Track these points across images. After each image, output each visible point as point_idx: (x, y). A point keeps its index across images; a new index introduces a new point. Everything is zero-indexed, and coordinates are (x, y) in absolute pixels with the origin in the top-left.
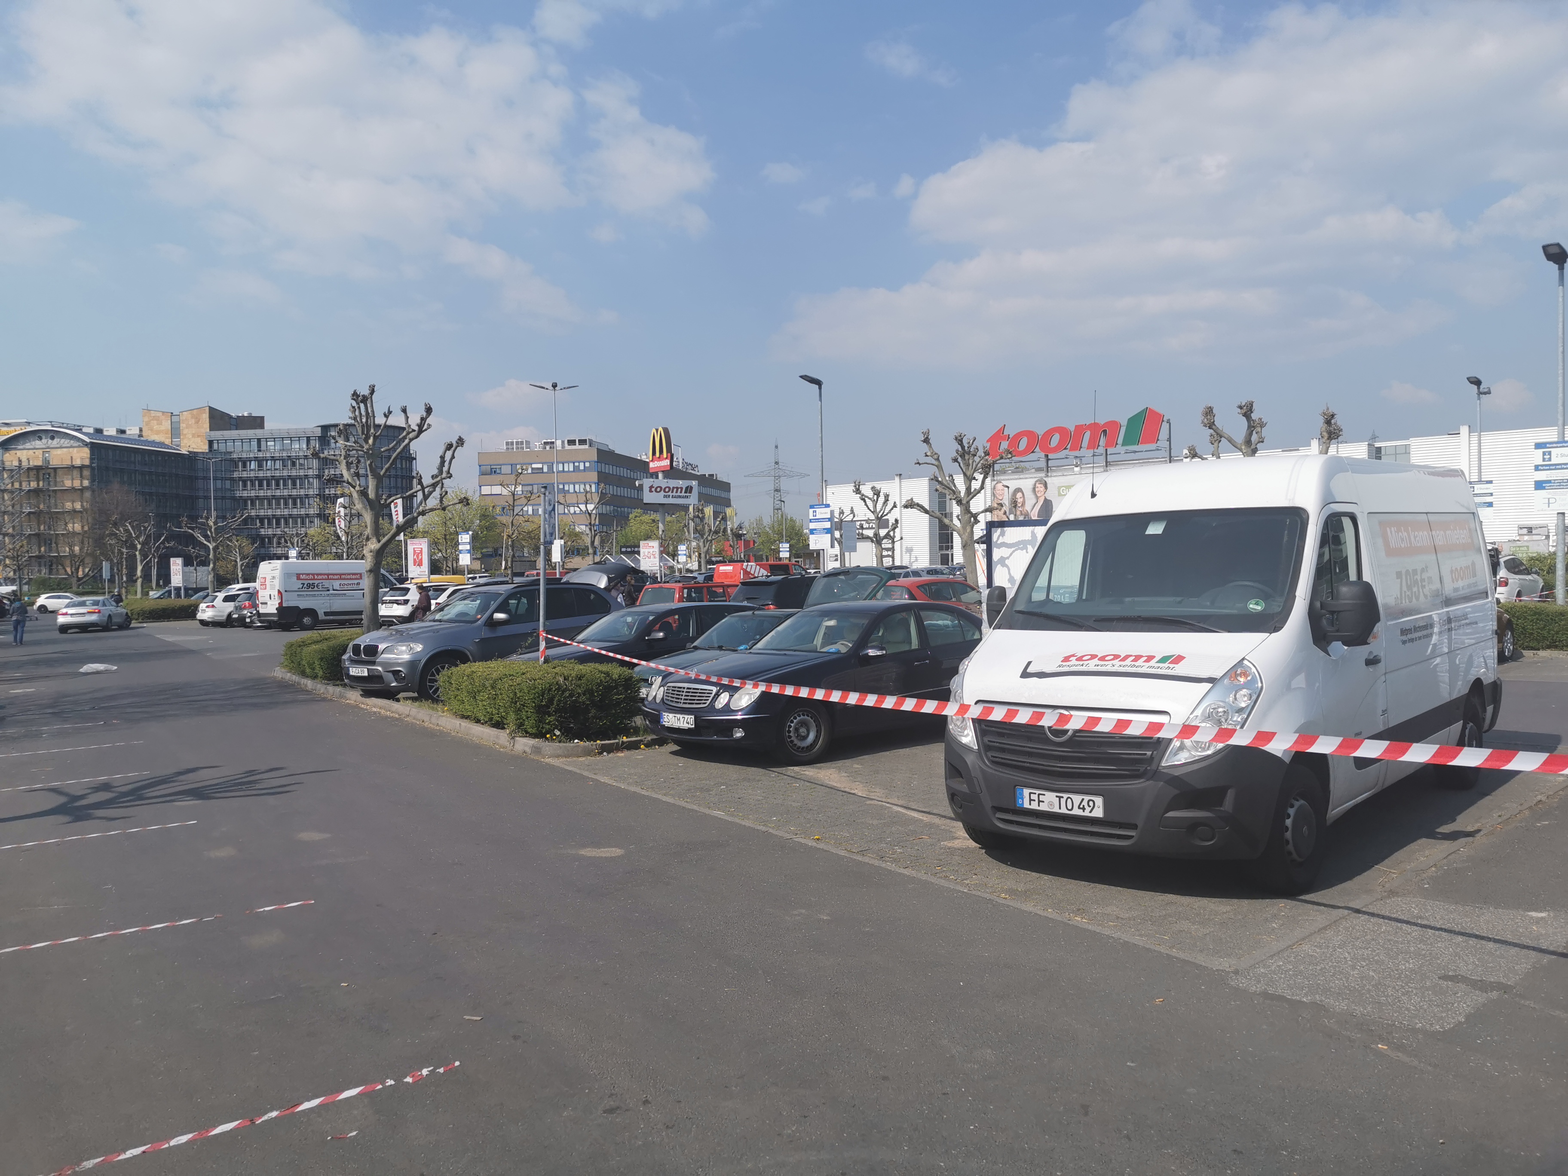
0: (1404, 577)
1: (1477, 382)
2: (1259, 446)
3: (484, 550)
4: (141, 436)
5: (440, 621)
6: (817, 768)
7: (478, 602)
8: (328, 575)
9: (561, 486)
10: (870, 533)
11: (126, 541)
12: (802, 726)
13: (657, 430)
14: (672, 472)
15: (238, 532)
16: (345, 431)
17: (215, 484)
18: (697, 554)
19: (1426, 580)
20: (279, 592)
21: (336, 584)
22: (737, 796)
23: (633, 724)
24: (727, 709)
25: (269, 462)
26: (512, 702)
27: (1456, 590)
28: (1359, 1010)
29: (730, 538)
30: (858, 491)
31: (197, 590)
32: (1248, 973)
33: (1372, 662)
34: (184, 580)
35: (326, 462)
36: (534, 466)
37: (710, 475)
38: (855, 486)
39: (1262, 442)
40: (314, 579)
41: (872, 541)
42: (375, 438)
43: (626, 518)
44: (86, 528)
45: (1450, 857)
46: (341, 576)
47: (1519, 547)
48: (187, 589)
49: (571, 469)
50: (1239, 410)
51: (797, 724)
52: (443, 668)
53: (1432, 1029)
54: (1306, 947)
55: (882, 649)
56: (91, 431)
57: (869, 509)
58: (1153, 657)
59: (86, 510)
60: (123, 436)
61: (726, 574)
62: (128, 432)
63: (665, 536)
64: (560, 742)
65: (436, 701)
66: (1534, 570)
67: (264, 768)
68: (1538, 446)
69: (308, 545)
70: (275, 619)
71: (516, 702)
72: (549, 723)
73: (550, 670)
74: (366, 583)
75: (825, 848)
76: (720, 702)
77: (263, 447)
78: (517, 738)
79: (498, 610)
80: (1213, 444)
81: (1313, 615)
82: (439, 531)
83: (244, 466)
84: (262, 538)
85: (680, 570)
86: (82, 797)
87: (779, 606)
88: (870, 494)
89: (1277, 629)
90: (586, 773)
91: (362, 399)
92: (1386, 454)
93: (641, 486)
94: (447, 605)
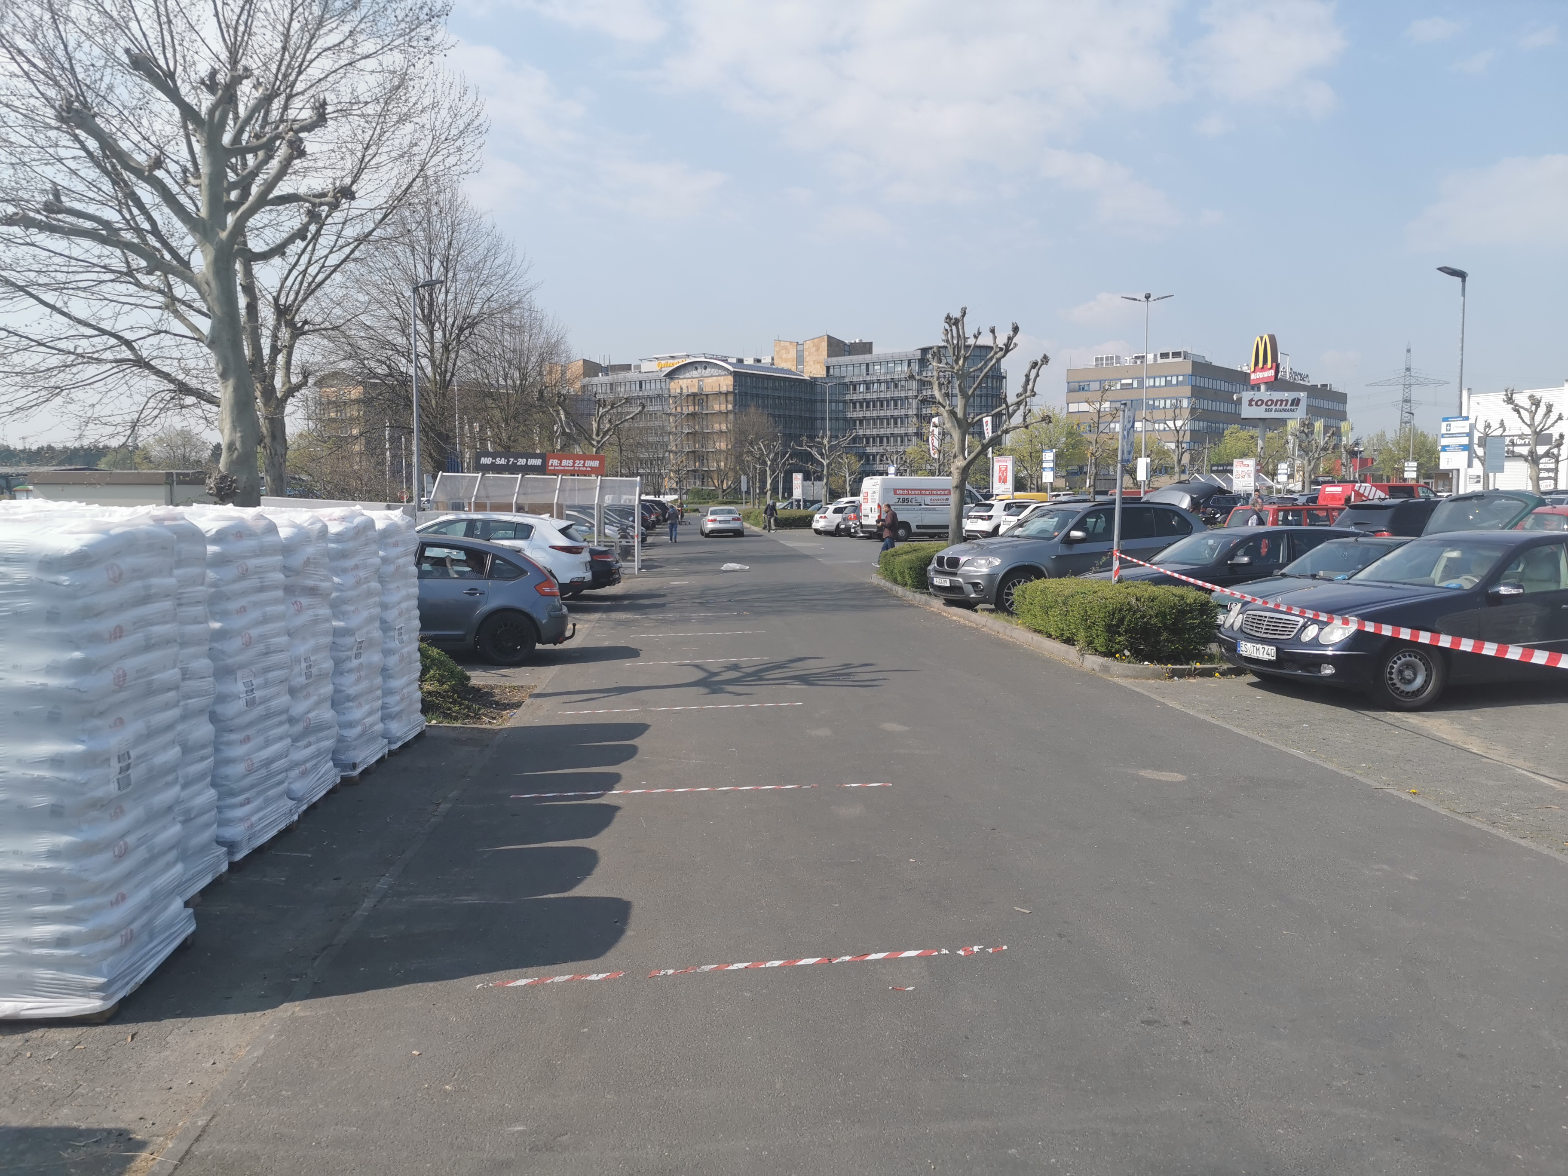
3: (1069, 468)
4: (772, 364)
5: (1018, 537)
6: (1423, 716)
7: (1056, 519)
8: (921, 490)
9: (1151, 402)
10: (1525, 451)
11: (759, 458)
12: (1407, 668)
13: (1262, 338)
14: (1276, 384)
15: (847, 450)
16: (939, 353)
17: (830, 407)
18: (1301, 473)
20: (879, 506)
21: (928, 499)
22: (1321, 737)
23: (1208, 650)
24: (1315, 643)
25: (875, 385)
26: (1082, 620)
29: (1344, 456)
30: (1510, 400)
31: (813, 502)
34: (803, 494)
35: (924, 384)
36: (1124, 381)
37: (1323, 386)
38: (1507, 395)
40: (909, 494)
41: (1526, 460)
42: (965, 359)
43: (1220, 435)
44: (730, 447)
46: (931, 492)
48: (805, 501)
49: (1163, 384)
51: (1402, 665)
52: (1019, 582)
55: (1519, 587)
56: (734, 361)
57: (1523, 421)
59: (729, 431)
60: (759, 364)
61: (1333, 496)
62: (763, 361)
63: (1264, 454)
64: (1129, 662)
65: (1011, 613)
67: (857, 663)
69: (906, 462)
70: (875, 530)
71: (1087, 620)
72: (1119, 643)
73: (1123, 590)
74: (953, 498)
75: (1423, 803)
76: (1306, 635)
77: (871, 371)
78: (1086, 656)
79: (1074, 528)
82: (1025, 449)
83: (855, 389)
84: (867, 456)
85: (1279, 491)
86: (717, 674)
87: (1395, 532)
88: (1527, 404)
90: (1154, 696)
91: (953, 322)
93: (1239, 400)
94: (1026, 521)
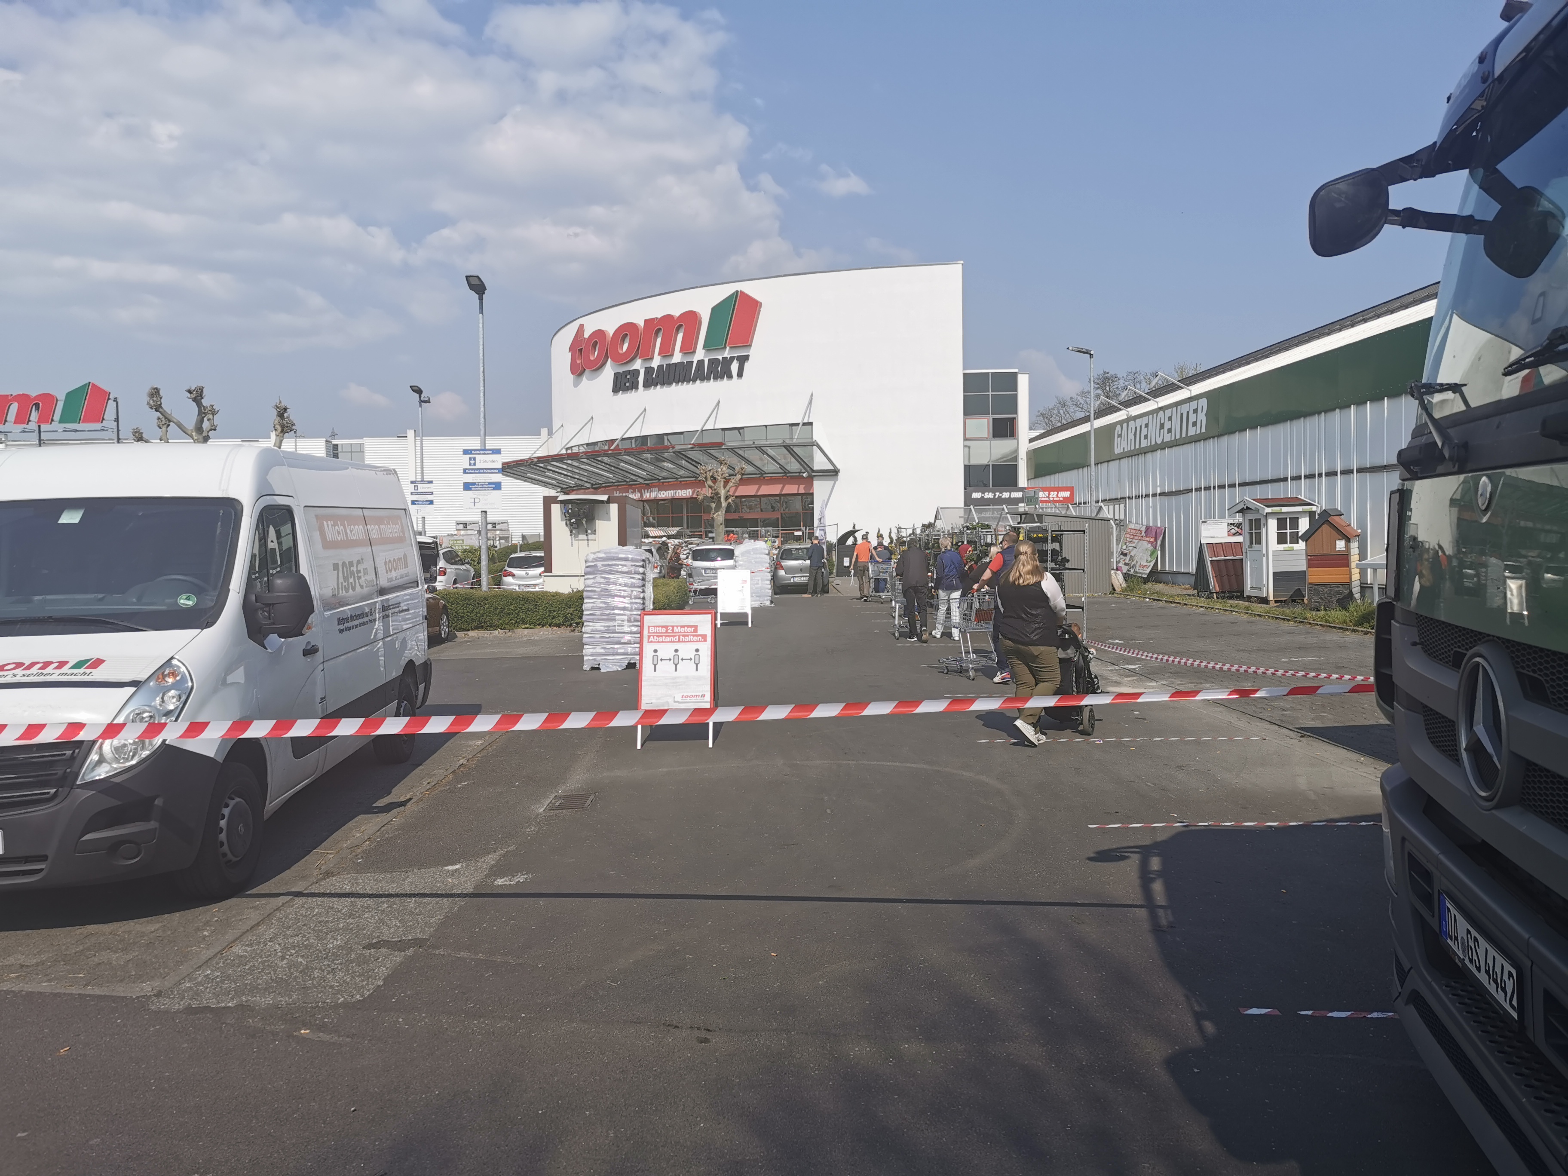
0: (341, 569)
1: (419, 391)
2: (211, 433)
19: (362, 571)
27: (390, 580)
28: (284, 1000)
32: (172, 991)
33: (309, 651)
39: (215, 430)
45: (382, 829)
47: (456, 540)
50: (189, 395)
53: (353, 1000)
54: (238, 949)
58: (66, 663)
66: (466, 561)
68: (466, 452)
80: (160, 428)
81: (248, 608)
89: (209, 625)
92: (342, 452)
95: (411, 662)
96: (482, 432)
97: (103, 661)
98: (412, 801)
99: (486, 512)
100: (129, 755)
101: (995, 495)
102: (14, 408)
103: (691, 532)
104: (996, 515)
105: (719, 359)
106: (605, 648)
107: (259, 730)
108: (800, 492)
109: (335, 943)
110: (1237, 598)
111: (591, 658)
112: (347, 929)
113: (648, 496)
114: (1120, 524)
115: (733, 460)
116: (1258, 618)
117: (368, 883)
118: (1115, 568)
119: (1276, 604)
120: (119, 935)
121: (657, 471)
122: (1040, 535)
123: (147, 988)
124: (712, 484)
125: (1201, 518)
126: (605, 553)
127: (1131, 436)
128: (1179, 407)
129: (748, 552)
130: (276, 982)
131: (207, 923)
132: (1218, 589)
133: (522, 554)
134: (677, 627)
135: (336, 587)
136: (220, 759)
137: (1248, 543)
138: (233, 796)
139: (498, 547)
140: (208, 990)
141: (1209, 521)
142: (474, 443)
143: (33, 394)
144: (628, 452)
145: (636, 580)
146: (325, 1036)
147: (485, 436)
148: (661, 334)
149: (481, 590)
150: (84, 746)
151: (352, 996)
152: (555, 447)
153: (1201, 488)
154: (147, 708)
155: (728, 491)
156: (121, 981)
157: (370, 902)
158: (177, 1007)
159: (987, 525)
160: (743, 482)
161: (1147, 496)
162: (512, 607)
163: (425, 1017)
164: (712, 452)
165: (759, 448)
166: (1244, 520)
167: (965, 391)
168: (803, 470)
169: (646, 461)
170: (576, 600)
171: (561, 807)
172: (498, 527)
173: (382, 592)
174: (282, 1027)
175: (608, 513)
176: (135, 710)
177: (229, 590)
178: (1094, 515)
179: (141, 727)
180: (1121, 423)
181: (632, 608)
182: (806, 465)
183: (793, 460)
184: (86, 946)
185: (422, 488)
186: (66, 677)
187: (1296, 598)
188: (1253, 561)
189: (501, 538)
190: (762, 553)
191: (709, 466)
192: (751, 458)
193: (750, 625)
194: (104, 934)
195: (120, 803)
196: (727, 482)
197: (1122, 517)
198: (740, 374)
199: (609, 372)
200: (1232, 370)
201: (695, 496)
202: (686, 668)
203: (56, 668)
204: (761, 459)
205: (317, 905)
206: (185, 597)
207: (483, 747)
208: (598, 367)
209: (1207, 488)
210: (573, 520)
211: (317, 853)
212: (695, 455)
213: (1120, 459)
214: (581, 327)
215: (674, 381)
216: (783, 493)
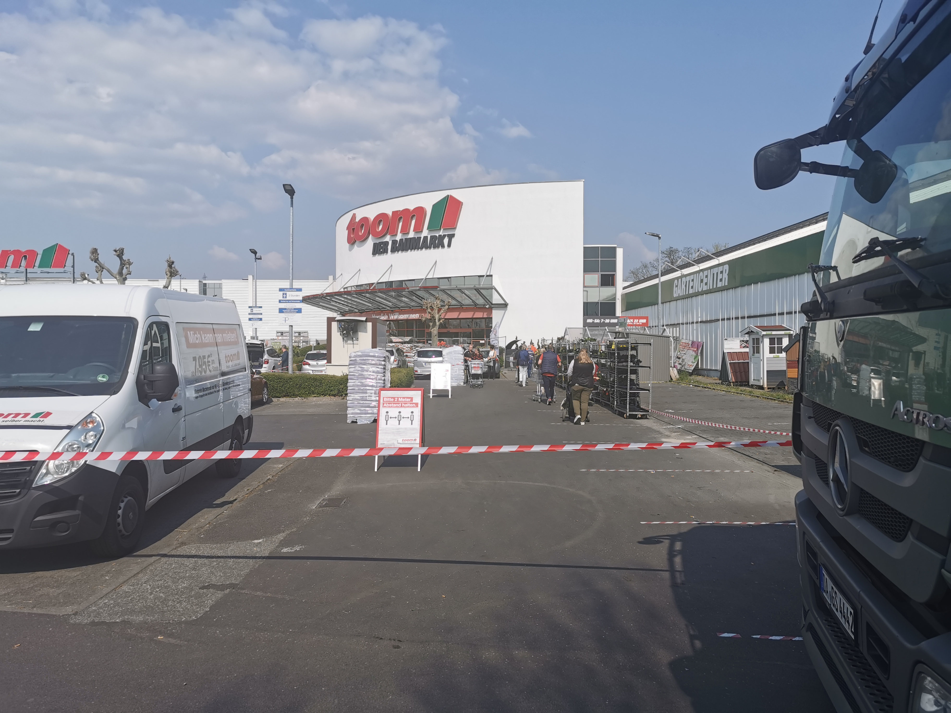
0: (197, 360)
1: (255, 253)
2: (127, 276)
19: (211, 361)
27: (228, 367)
28: (150, 618)
32: (84, 612)
33: (177, 409)
39: (130, 274)
45: (218, 517)
47: (276, 342)
50: (115, 253)
53: (191, 619)
54: (125, 588)
58: (29, 414)
68: (281, 290)
80: (97, 272)
81: (139, 383)
89: (115, 393)
92: (209, 288)
95: (240, 417)
96: (291, 278)
97: (50, 414)
98: (237, 501)
99: (292, 326)
100: (64, 470)
101: (601, 321)
102: (12, 258)
103: (418, 340)
104: (601, 332)
105: (436, 236)
106: (360, 410)
107: (142, 456)
108: (484, 317)
109: (183, 585)
110: (745, 386)
111: (352, 416)
112: (191, 577)
113: (392, 318)
114: (676, 339)
115: (445, 297)
116: (757, 398)
117: (206, 549)
118: (673, 366)
119: (768, 390)
120: (55, 578)
121: (398, 303)
122: (624, 346)
123: (69, 610)
124: (431, 311)
125: (725, 337)
126: (361, 352)
127: (683, 286)
128: (712, 270)
129: (450, 353)
130: (146, 608)
131: (108, 572)
132: (734, 380)
133: (315, 352)
134: (401, 398)
135: (194, 371)
136: (119, 474)
137: (752, 352)
138: (127, 496)
139: (301, 347)
140: (105, 612)
141: (729, 339)
142: (285, 284)
143: (23, 250)
144: (381, 291)
145: (380, 369)
146: (172, 640)
147: (293, 279)
148: (402, 220)
149: (288, 373)
150: (38, 463)
151: (190, 617)
152: (337, 287)
153: (725, 319)
154: (76, 442)
155: (440, 316)
156: (54, 605)
157: (206, 561)
158: (86, 621)
159: (594, 339)
160: (450, 310)
161: (693, 323)
162: (306, 384)
163: (232, 631)
164: (431, 292)
165: (460, 290)
166: (749, 339)
167: (584, 258)
168: (486, 304)
169: (391, 296)
170: (344, 381)
171: (326, 506)
172: (302, 335)
173: (223, 374)
174: (147, 634)
175: (366, 328)
176: (68, 443)
177: (128, 372)
178: (660, 334)
179: (72, 454)
180: (677, 278)
181: (377, 386)
182: (488, 301)
183: (480, 297)
184: (35, 584)
185: (255, 310)
186: (28, 422)
187: (781, 386)
188: (755, 363)
189: (303, 342)
190: (459, 354)
191: (430, 301)
192: (455, 296)
193: (450, 397)
194: (47, 577)
195: (57, 499)
196: (439, 310)
197: (678, 335)
198: (449, 245)
199: (370, 242)
200: (744, 248)
201: (420, 318)
202: (405, 423)
203: (23, 417)
204: (461, 297)
205: (174, 562)
206: (101, 376)
207: (282, 468)
208: (364, 239)
209: (729, 319)
210: (345, 332)
211: (177, 531)
212: (421, 293)
213: (677, 300)
214: (354, 215)
215: (409, 248)
216: (474, 317)
